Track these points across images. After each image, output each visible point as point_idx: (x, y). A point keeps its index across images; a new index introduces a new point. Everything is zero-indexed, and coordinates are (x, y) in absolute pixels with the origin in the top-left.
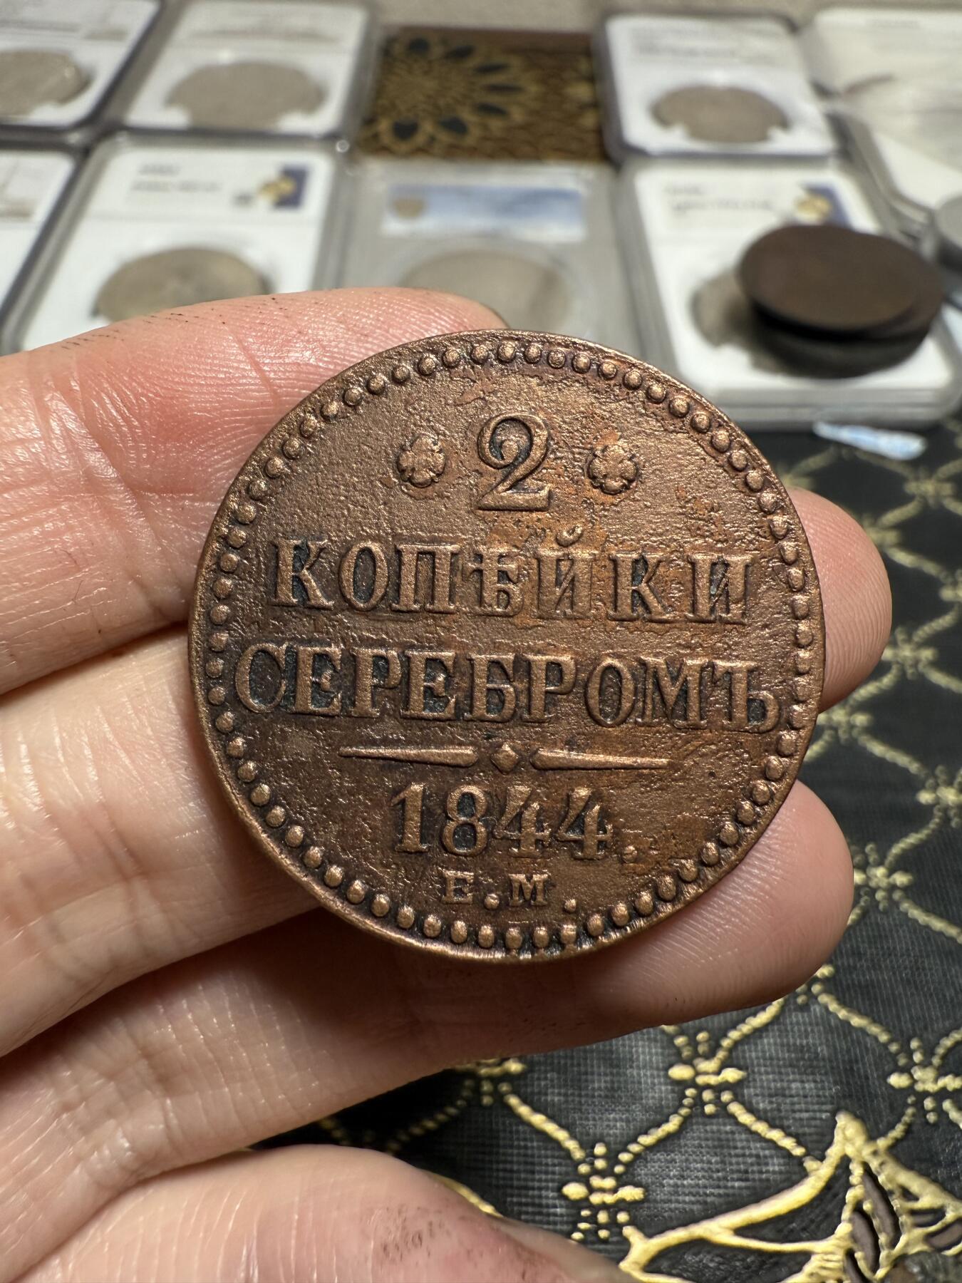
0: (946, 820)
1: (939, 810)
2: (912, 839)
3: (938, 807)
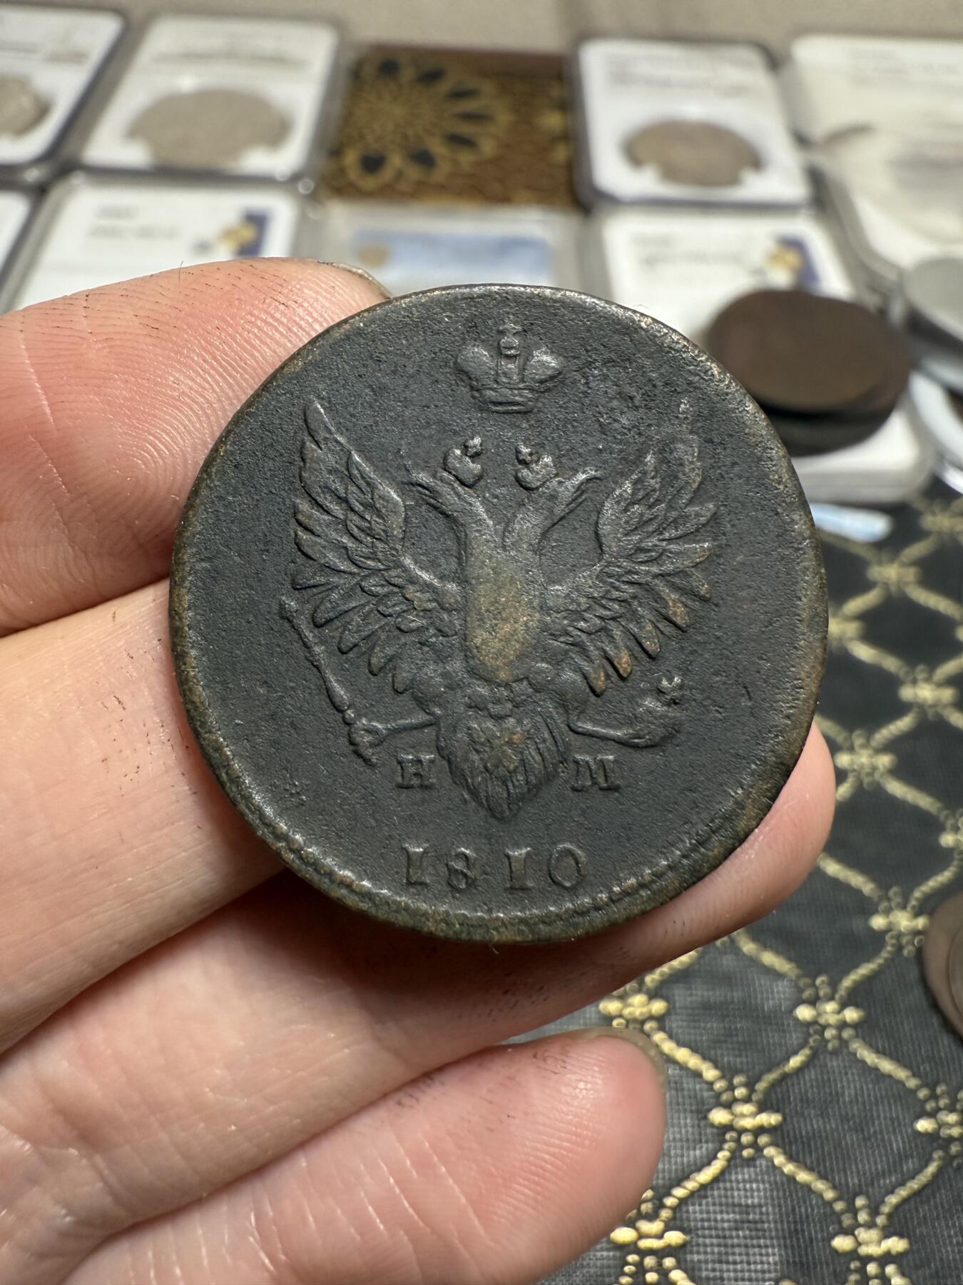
0: (900, 948)
1: (892, 937)
2: (864, 970)
3: (890, 934)
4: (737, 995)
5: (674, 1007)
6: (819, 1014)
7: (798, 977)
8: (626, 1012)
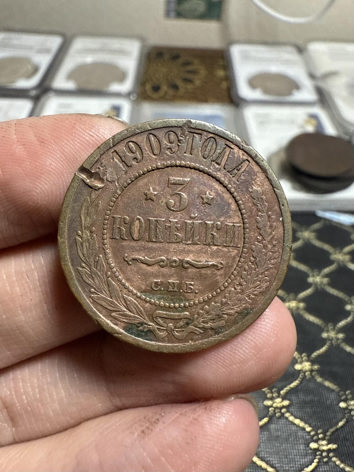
4: (317, 398)
5: (293, 403)
6: (348, 406)
7: (339, 391)
8: (274, 405)
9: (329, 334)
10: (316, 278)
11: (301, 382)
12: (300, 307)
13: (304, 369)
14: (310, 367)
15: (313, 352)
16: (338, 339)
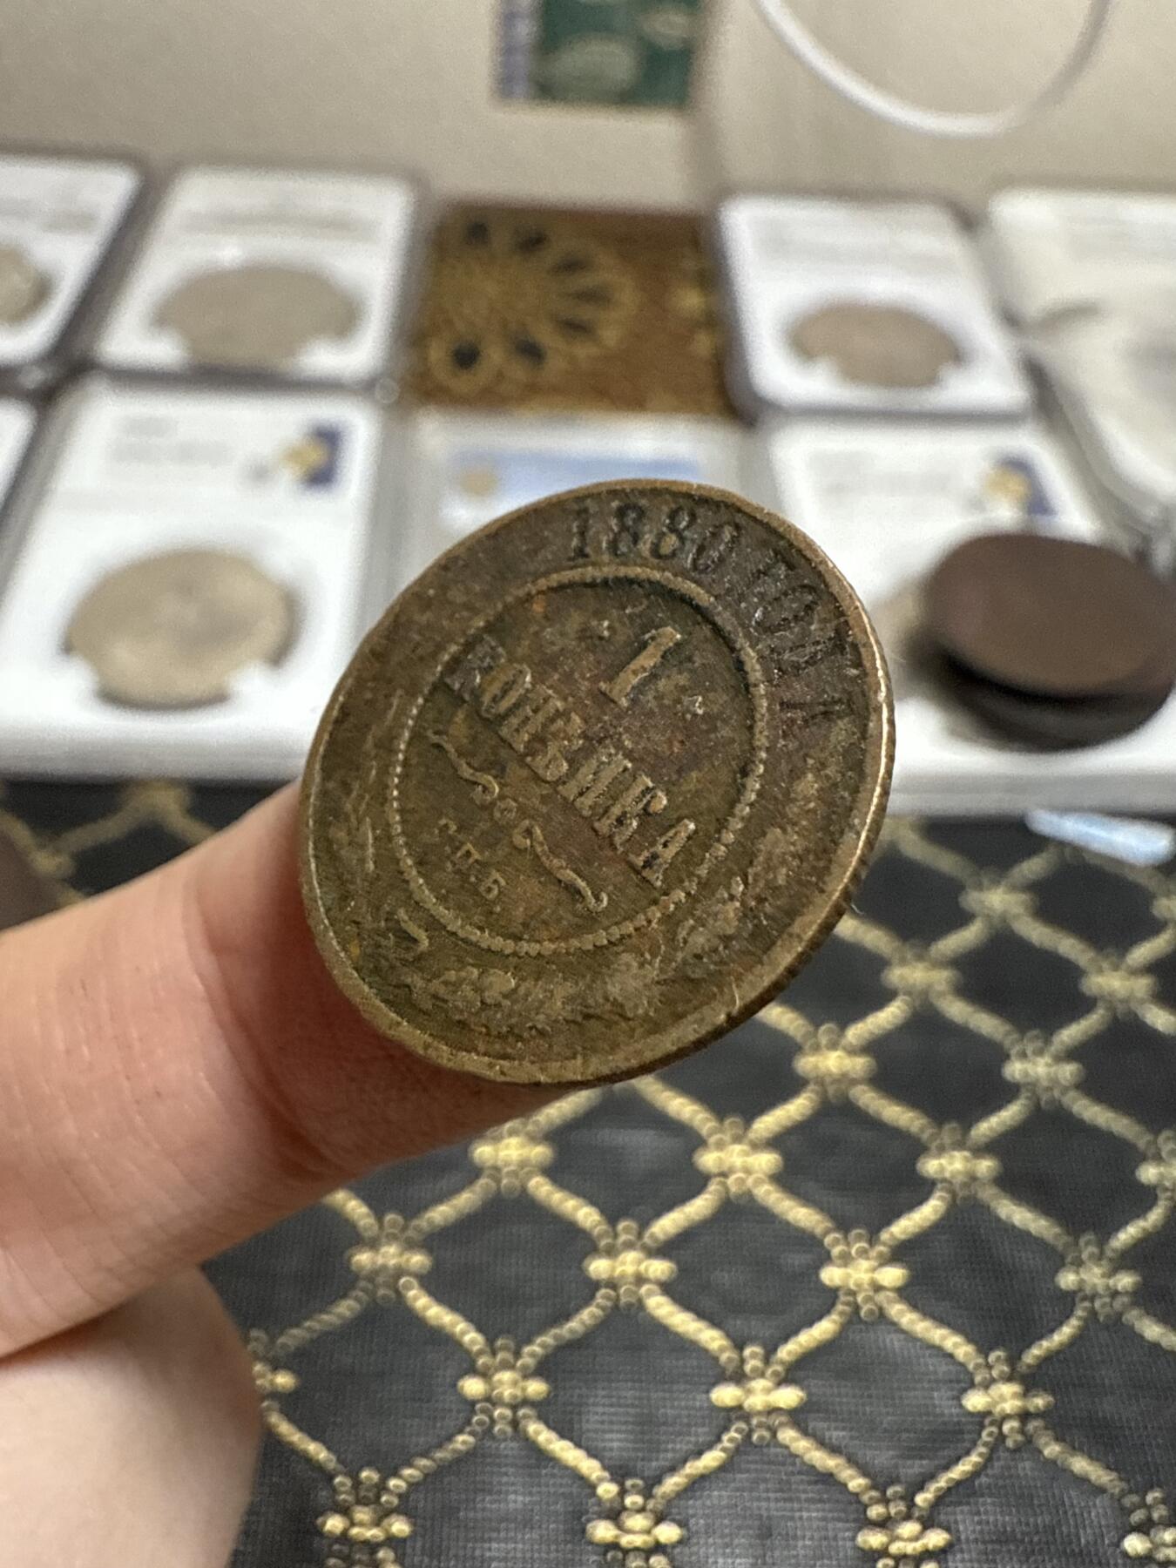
4: (1043, 1520)
5: (959, 1539)
6: (1155, 1547)
7: (1123, 1494)
8: (895, 1548)
9: (1084, 1276)
10: (1035, 1064)
11: (989, 1460)
12: (979, 1175)
13: (997, 1410)
14: (1018, 1403)
15: (1029, 1346)
16: (1115, 1294)
